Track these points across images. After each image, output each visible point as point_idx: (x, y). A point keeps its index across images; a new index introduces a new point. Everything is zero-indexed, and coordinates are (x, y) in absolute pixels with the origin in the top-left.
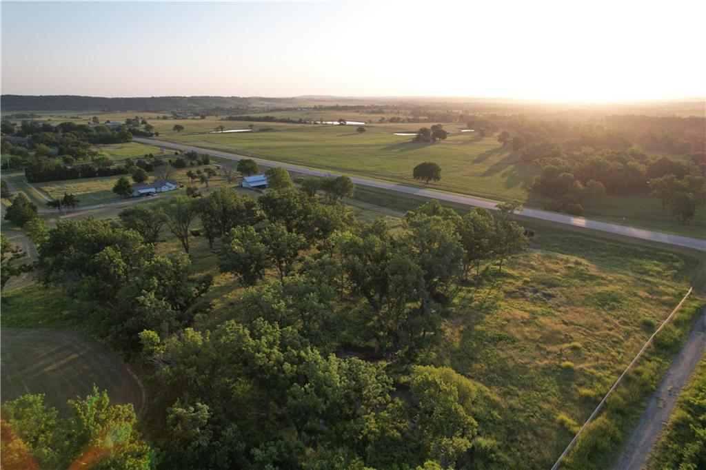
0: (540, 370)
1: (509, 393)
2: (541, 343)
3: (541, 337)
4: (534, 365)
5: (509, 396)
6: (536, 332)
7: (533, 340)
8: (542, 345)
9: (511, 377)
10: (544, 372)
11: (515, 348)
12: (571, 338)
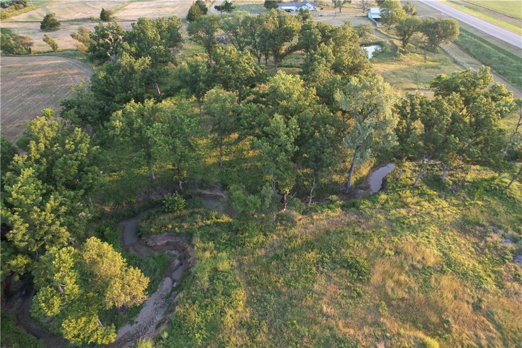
0: (327, 333)
1: (249, 328)
2: (389, 305)
3: (403, 299)
4: (332, 323)
5: (245, 331)
6: (410, 288)
7: (386, 294)
8: (384, 310)
9: (283, 315)
10: (327, 341)
11: (348, 288)
12: (449, 331)
